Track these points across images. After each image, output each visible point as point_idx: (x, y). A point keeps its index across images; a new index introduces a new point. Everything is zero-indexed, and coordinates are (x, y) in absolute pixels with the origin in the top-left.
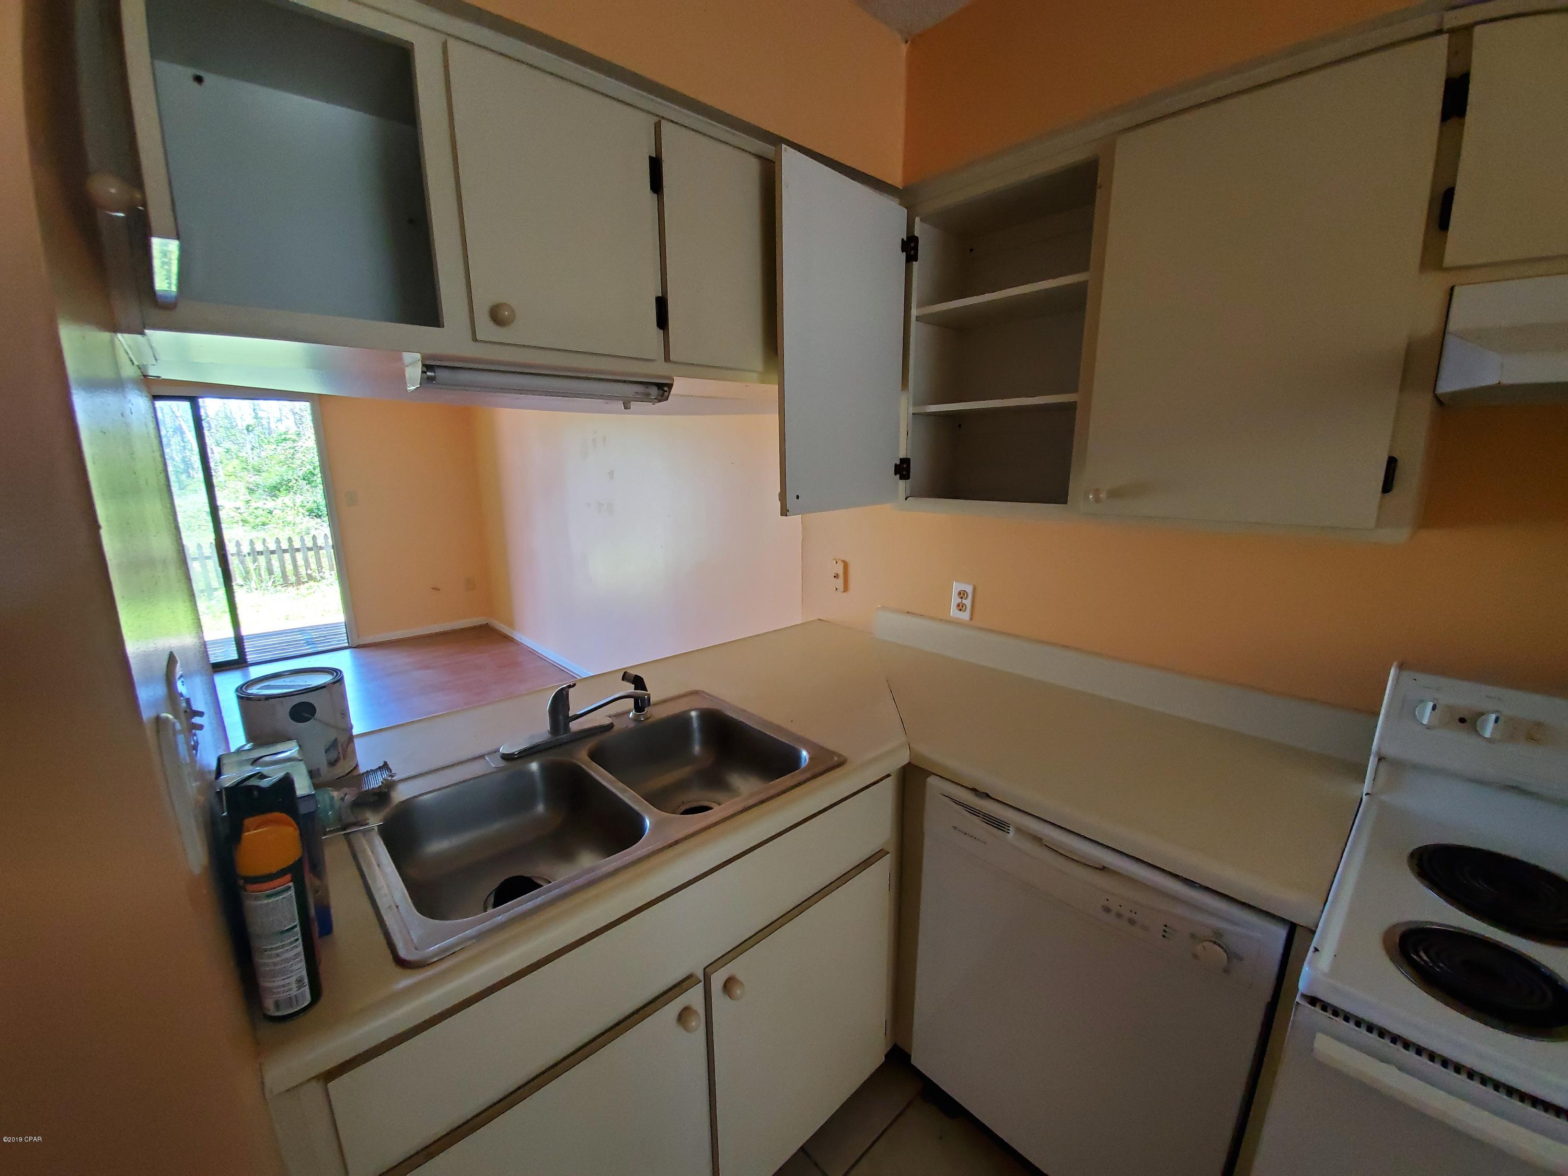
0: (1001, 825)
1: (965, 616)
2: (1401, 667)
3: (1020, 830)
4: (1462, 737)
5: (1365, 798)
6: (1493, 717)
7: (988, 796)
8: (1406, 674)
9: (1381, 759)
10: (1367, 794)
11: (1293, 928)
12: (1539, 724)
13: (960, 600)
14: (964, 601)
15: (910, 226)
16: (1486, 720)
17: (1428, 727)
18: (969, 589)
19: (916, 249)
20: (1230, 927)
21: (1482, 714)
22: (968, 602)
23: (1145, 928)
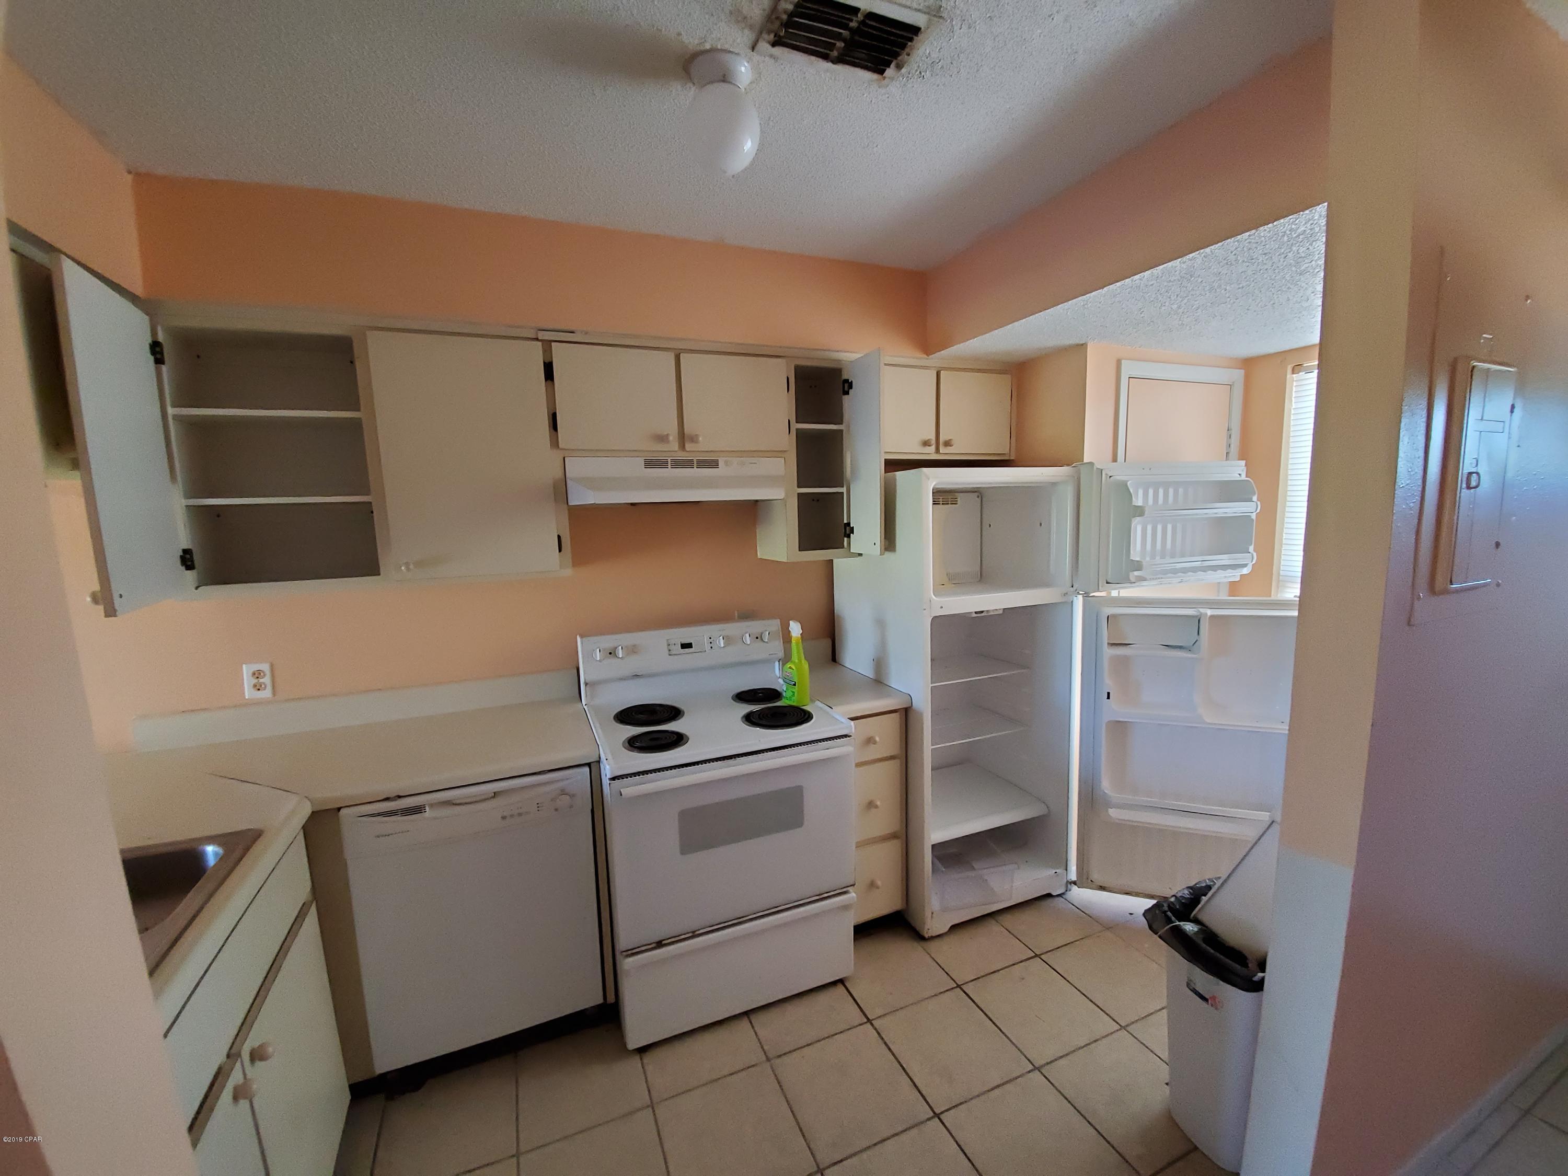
0: (418, 810)
1: (267, 694)
2: (582, 637)
3: (432, 806)
4: (612, 661)
5: (585, 707)
6: (620, 647)
7: (400, 797)
8: (584, 639)
9: (586, 684)
10: (586, 705)
11: (589, 765)
12: (634, 646)
13: (256, 681)
14: (261, 680)
15: (154, 332)
16: (619, 650)
17: (600, 661)
18: (265, 667)
19: (162, 353)
20: (566, 783)
21: (616, 648)
22: (267, 680)
23: (527, 813)
